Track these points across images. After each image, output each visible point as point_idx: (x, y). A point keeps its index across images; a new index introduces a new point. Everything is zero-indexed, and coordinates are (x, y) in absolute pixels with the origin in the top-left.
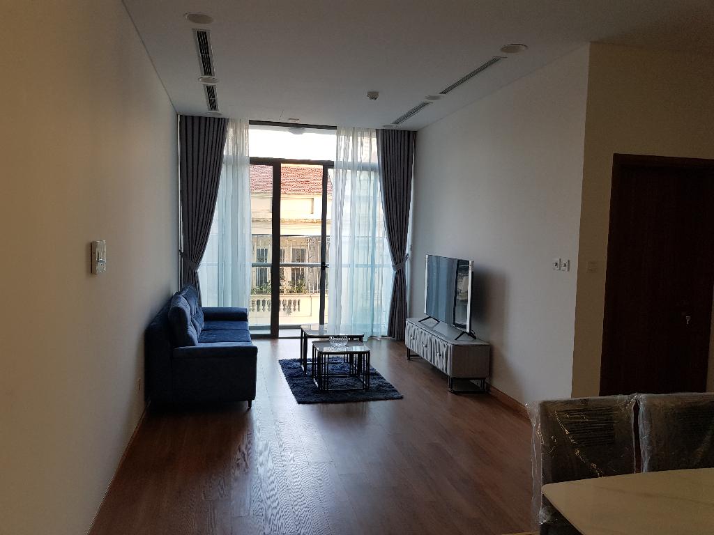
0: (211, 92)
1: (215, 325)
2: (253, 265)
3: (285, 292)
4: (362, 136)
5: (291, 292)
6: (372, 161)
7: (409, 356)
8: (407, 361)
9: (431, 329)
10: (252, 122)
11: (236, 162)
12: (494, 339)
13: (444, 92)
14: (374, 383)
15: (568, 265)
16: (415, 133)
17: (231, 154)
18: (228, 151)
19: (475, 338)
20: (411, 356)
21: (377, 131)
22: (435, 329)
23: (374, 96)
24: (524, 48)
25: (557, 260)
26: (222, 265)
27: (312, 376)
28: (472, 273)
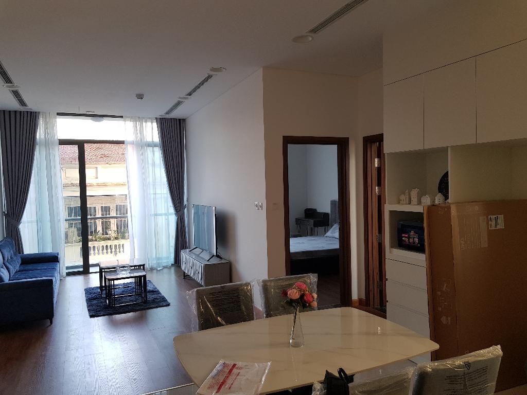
0: (16, 94)
1: (30, 267)
2: (66, 220)
3: (112, 239)
4: (146, 122)
5: (116, 238)
6: (155, 140)
7: (184, 276)
8: (183, 280)
9: (198, 255)
10: (59, 114)
11: (47, 144)
12: (232, 259)
13: (190, 94)
14: (150, 297)
15: (261, 207)
16: (184, 120)
17: (43, 137)
18: (40, 134)
19: (221, 258)
20: (186, 277)
21: (156, 118)
22: (200, 255)
23: (140, 97)
24: (224, 70)
25: (257, 203)
26: (39, 221)
27: (106, 298)
28: (215, 215)
